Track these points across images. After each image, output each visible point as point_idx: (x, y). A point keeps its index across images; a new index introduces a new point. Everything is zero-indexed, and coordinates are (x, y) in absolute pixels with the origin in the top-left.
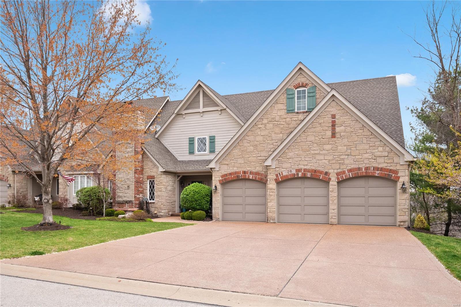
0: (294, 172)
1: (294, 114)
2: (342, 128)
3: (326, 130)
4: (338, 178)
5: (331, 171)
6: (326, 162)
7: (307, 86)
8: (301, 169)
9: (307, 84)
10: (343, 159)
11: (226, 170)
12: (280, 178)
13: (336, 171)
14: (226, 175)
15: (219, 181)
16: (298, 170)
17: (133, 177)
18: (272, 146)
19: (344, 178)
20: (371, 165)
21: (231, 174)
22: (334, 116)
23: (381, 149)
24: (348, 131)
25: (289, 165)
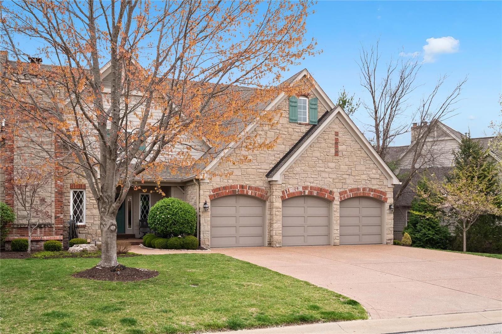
0: (301, 189)
1: (297, 125)
2: (344, 147)
3: (330, 147)
4: (341, 198)
5: (335, 190)
6: (331, 180)
7: (309, 96)
8: (308, 187)
9: (309, 94)
10: (345, 179)
11: (218, 182)
12: (286, 195)
13: (339, 190)
14: (219, 189)
15: (209, 196)
16: (305, 188)
17: (53, 186)
18: (273, 158)
19: (346, 198)
20: (367, 186)
21: (225, 188)
22: (337, 134)
23: (374, 171)
24: (349, 151)
25: (295, 181)
